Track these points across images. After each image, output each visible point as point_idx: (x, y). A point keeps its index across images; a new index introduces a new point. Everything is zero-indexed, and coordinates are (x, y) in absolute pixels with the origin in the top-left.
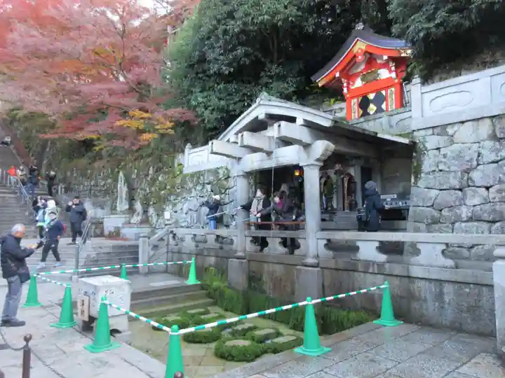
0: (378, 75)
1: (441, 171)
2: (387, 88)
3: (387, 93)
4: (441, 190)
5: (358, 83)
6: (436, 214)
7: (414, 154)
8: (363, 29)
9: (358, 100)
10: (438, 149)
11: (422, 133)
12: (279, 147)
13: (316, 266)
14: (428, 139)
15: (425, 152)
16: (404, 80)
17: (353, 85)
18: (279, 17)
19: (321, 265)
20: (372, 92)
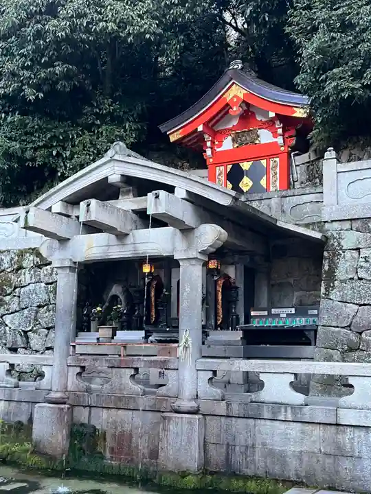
0: (258, 136)
1: (361, 279)
2: (268, 157)
3: (268, 164)
4: (360, 305)
5: (228, 144)
6: (354, 337)
7: (325, 254)
8: (242, 69)
9: (226, 169)
10: (358, 249)
11: (336, 225)
12: (136, 229)
13: (195, 412)
14: (345, 234)
15: (341, 252)
16: (294, 149)
17: (220, 146)
18: (130, 29)
19: (202, 410)
20: (247, 160)
